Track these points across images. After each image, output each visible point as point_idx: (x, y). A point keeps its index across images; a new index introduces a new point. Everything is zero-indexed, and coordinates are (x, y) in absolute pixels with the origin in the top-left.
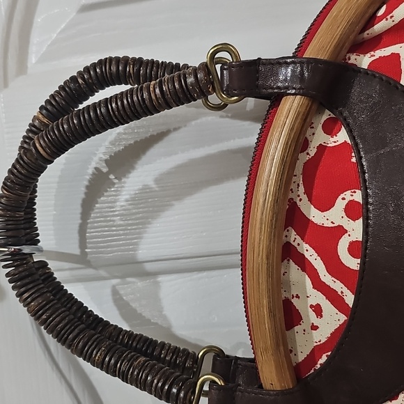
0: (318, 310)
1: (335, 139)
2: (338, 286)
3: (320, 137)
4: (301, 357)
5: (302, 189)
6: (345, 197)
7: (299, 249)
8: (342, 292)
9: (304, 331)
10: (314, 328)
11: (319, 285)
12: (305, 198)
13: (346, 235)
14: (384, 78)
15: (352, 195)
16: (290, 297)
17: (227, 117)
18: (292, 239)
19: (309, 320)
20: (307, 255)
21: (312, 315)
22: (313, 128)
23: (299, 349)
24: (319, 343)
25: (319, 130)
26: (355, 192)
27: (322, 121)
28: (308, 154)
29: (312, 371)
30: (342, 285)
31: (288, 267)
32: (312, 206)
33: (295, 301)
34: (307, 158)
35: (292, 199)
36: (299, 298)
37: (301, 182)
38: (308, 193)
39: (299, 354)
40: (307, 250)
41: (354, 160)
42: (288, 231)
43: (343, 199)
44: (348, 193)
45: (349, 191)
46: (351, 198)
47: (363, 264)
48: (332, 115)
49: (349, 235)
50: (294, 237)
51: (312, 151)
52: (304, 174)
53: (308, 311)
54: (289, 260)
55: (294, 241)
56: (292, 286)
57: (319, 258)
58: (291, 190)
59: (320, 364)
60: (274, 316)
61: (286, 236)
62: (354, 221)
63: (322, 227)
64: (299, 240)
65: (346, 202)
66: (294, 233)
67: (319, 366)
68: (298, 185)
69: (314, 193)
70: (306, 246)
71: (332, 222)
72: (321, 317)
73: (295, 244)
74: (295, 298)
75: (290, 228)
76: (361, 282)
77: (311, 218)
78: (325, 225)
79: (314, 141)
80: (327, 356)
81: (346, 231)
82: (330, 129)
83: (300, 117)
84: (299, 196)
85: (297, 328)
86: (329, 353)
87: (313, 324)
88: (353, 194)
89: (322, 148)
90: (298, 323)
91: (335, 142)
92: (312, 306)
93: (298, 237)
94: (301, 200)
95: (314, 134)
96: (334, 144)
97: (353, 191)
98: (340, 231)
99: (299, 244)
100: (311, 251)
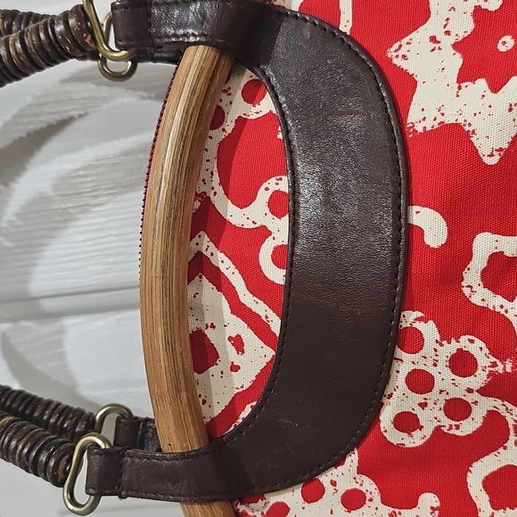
0: (238, 343)
1: (258, 108)
2: (260, 308)
3: (238, 108)
4: (217, 410)
5: (216, 178)
6: (268, 186)
7: (213, 260)
8: (267, 317)
9: (222, 373)
10: (235, 368)
11: (239, 309)
12: (220, 190)
13: (270, 238)
14: (317, 22)
15: (277, 184)
16: (203, 328)
17: (150, 98)
18: (204, 247)
19: (228, 358)
20: (223, 268)
21: (231, 349)
22: (230, 94)
23: (215, 399)
24: (241, 390)
25: (238, 97)
26: (281, 179)
27: (242, 85)
28: (224, 130)
29: (232, 428)
30: (266, 307)
31: (200, 286)
32: (229, 202)
33: (209, 333)
34: (223, 135)
35: (205, 193)
36: (214, 327)
37: (216, 169)
38: (225, 183)
39: (215, 404)
40: (222, 262)
41: (280, 136)
42: (200, 236)
43: (267, 189)
44: (273, 180)
45: (274, 178)
46: (276, 188)
47: (289, 276)
48: (255, 77)
49: (274, 238)
50: (206, 244)
51: (229, 126)
52: (219, 158)
53: (225, 346)
54: (201, 277)
55: (207, 250)
56: (206, 312)
57: (237, 271)
58: (203, 180)
59: (243, 419)
60: (173, 350)
61: (197, 244)
62: (280, 218)
63: (242, 229)
64: (212, 247)
65: (270, 193)
66: (206, 238)
67: (240, 421)
68: (212, 173)
69: (231, 183)
70: (221, 256)
71: (253, 222)
72: (243, 352)
73: (208, 254)
74: (209, 328)
75: (202, 233)
76: (288, 300)
77: (228, 218)
78: (244, 227)
79: (231, 113)
80: (251, 407)
81: (270, 233)
82: (251, 95)
83: (204, 75)
84: (213, 188)
85: (212, 370)
86: (254, 403)
87: (233, 363)
88: (279, 182)
89: (241, 122)
90: (214, 363)
91: (257, 113)
92: (230, 339)
93: (211, 244)
94: (215, 193)
95: (231, 103)
96: (255, 116)
97: (278, 177)
98: (263, 233)
99: (212, 254)
100: (228, 262)
